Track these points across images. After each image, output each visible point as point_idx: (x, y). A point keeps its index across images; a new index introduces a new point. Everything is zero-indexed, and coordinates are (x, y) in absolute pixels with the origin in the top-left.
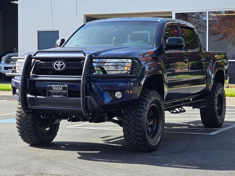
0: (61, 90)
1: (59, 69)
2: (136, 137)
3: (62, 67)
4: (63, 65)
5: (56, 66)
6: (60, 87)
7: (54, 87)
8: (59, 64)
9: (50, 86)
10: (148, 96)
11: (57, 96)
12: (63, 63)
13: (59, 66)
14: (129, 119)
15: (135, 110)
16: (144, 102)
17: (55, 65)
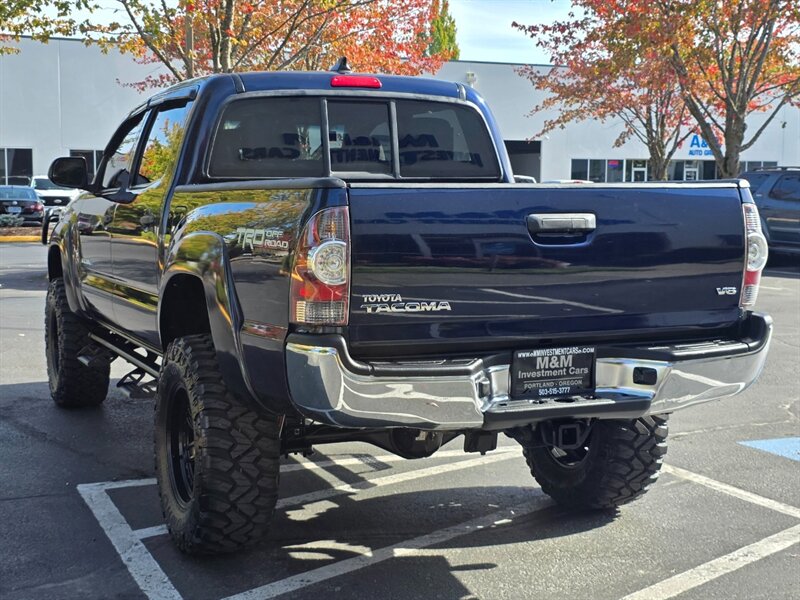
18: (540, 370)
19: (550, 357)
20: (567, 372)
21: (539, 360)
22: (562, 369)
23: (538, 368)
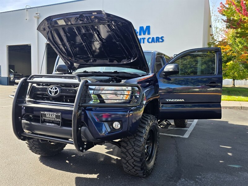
0: (54, 118)
1: (53, 94)
2: (134, 167)
3: (56, 92)
4: (58, 91)
5: (50, 92)
6: (54, 115)
7: (48, 114)
8: (53, 89)
9: (43, 113)
10: (146, 123)
11: (50, 124)
12: (58, 89)
13: (53, 92)
14: (127, 148)
15: (134, 138)
16: (144, 130)
17: (50, 90)
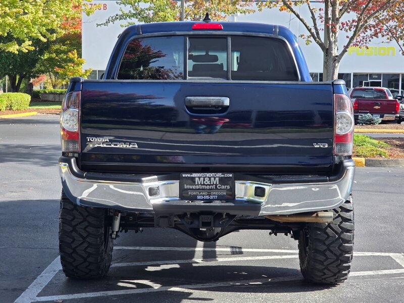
18: (198, 185)
19: (204, 178)
20: (216, 187)
21: (197, 179)
22: (213, 185)
23: (196, 183)
